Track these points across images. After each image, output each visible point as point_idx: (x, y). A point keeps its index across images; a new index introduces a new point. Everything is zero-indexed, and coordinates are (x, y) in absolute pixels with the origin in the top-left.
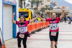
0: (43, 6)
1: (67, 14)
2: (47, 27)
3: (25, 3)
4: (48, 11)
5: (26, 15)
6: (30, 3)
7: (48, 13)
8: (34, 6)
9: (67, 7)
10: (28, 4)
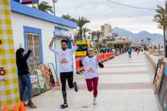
0: (105, 37)
3: (85, 36)
4: (108, 42)
5: (85, 48)
7: (110, 44)
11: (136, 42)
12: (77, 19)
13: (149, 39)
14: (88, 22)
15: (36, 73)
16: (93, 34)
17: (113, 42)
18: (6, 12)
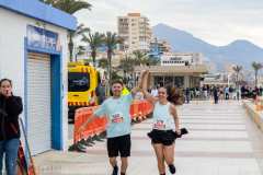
1: (202, 79)
2: (143, 119)
6: (86, 44)
8: (101, 55)
9: (201, 55)
10: (81, 47)
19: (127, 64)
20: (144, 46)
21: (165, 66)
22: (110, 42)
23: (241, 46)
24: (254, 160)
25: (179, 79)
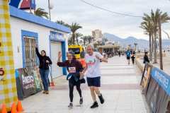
0: (96, 42)
1: (119, 49)
3: (77, 40)
4: (100, 46)
5: (77, 51)
7: (101, 48)
8: (87, 43)
11: (124, 47)
12: (70, 25)
13: (136, 44)
14: (80, 27)
15: (32, 74)
16: (85, 39)
17: (103, 47)
18: (6, 17)
19: (95, 45)
20: (100, 39)
21: (107, 45)
22: (90, 39)
23: (131, 38)
24: (135, 77)
25: (111, 49)
